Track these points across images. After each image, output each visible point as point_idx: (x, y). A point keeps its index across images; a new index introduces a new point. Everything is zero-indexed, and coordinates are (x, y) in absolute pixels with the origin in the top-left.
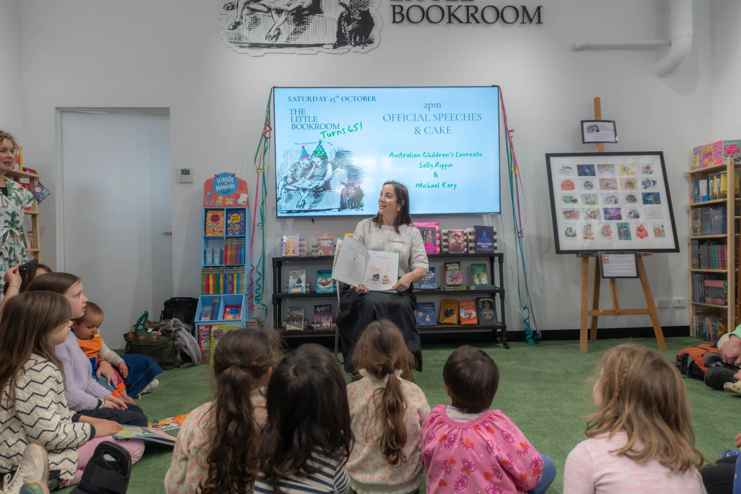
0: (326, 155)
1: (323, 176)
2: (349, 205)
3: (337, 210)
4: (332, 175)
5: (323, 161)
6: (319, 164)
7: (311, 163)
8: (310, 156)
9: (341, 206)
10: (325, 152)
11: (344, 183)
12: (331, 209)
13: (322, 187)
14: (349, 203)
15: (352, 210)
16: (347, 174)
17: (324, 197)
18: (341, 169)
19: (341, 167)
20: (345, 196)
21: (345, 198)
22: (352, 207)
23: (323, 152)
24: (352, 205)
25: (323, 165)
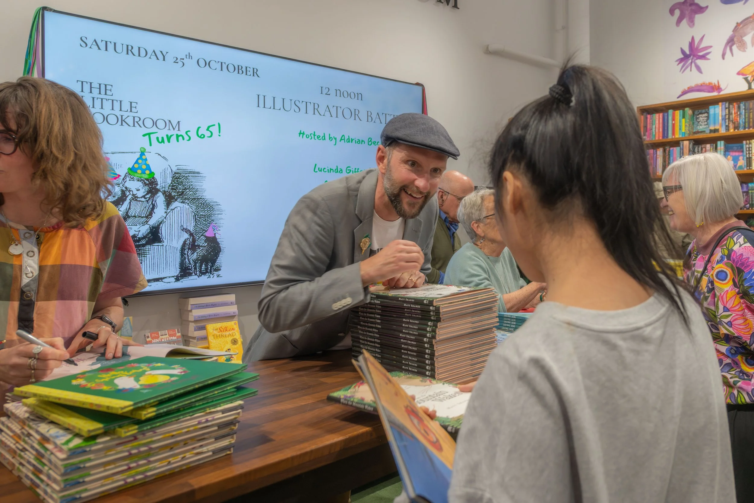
0: (153, 178)
1: (147, 217)
2: (195, 268)
3: (173, 280)
4: (165, 215)
5: (147, 188)
6: (140, 194)
7: (122, 191)
8: (121, 178)
9: (180, 272)
10: (151, 172)
11: (186, 230)
12: (162, 279)
13: (144, 238)
14: (195, 265)
15: (200, 277)
16: (193, 214)
17: (148, 257)
18: (183, 204)
19: (182, 201)
20: (188, 252)
21: (188, 256)
22: (200, 272)
23: (147, 172)
24: (201, 268)
25: (148, 196)
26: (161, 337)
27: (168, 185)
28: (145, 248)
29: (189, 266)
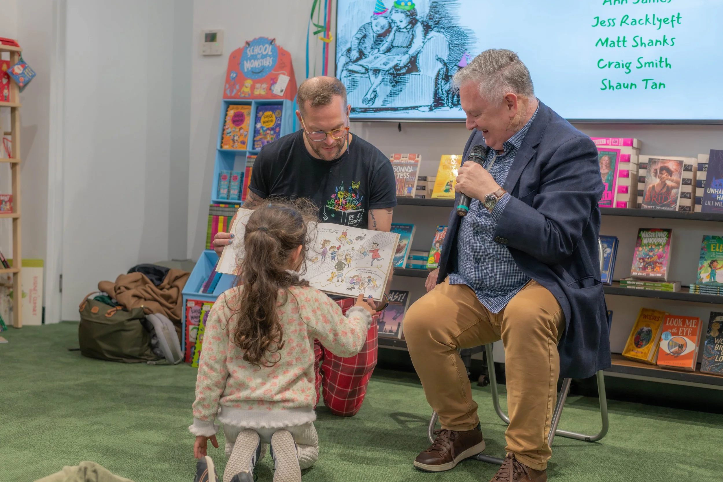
0: (414, 9)
1: (407, 47)
2: (448, 99)
3: (427, 109)
4: (422, 44)
5: (408, 19)
6: (402, 25)
7: (390, 24)
8: (389, 11)
9: (434, 102)
10: (413, 4)
11: (440, 60)
12: (418, 107)
13: (405, 66)
14: (448, 96)
15: (452, 109)
16: (448, 43)
17: (407, 85)
18: (438, 33)
19: (437, 30)
20: (441, 82)
21: (441, 86)
22: (452, 103)
23: (409, 4)
24: (453, 100)
25: (409, 27)
26: (402, 159)
27: (426, 15)
28: (405, 77)
29: (442, 97)
